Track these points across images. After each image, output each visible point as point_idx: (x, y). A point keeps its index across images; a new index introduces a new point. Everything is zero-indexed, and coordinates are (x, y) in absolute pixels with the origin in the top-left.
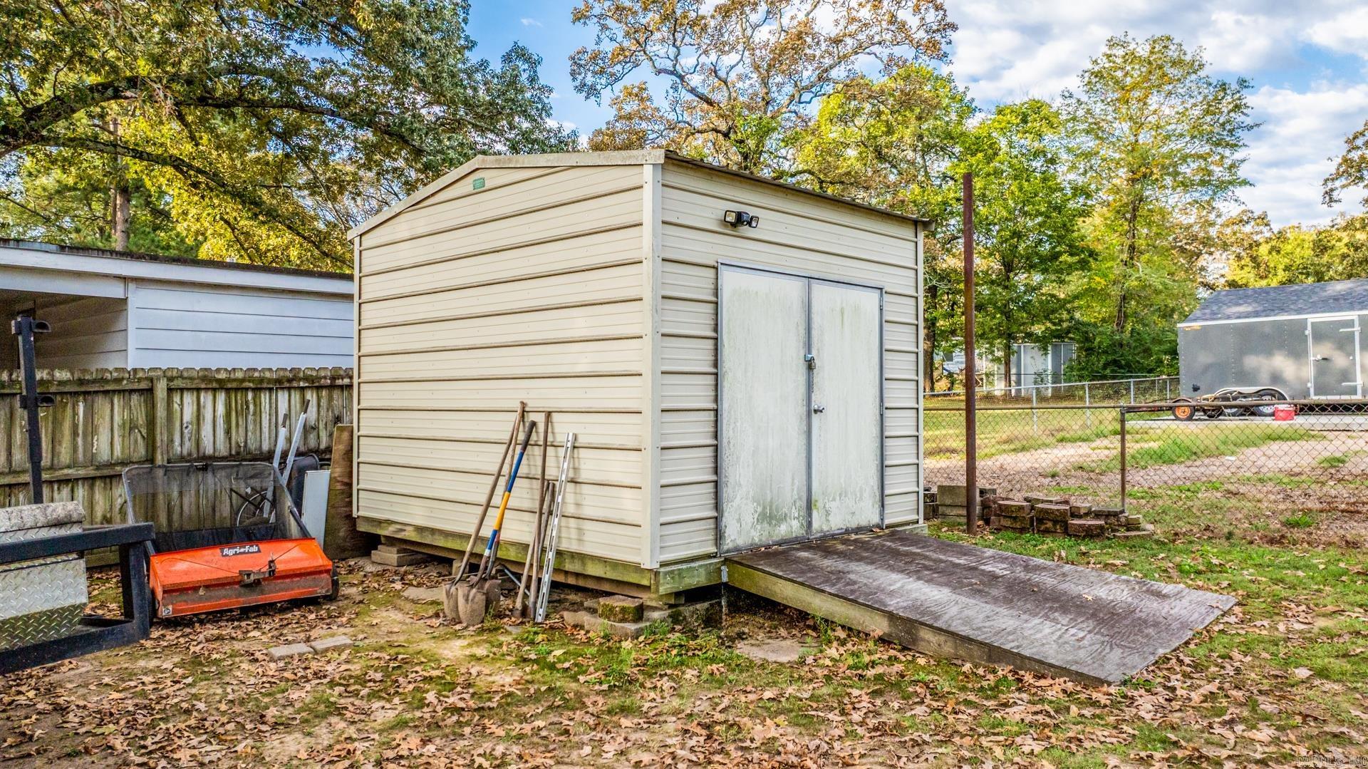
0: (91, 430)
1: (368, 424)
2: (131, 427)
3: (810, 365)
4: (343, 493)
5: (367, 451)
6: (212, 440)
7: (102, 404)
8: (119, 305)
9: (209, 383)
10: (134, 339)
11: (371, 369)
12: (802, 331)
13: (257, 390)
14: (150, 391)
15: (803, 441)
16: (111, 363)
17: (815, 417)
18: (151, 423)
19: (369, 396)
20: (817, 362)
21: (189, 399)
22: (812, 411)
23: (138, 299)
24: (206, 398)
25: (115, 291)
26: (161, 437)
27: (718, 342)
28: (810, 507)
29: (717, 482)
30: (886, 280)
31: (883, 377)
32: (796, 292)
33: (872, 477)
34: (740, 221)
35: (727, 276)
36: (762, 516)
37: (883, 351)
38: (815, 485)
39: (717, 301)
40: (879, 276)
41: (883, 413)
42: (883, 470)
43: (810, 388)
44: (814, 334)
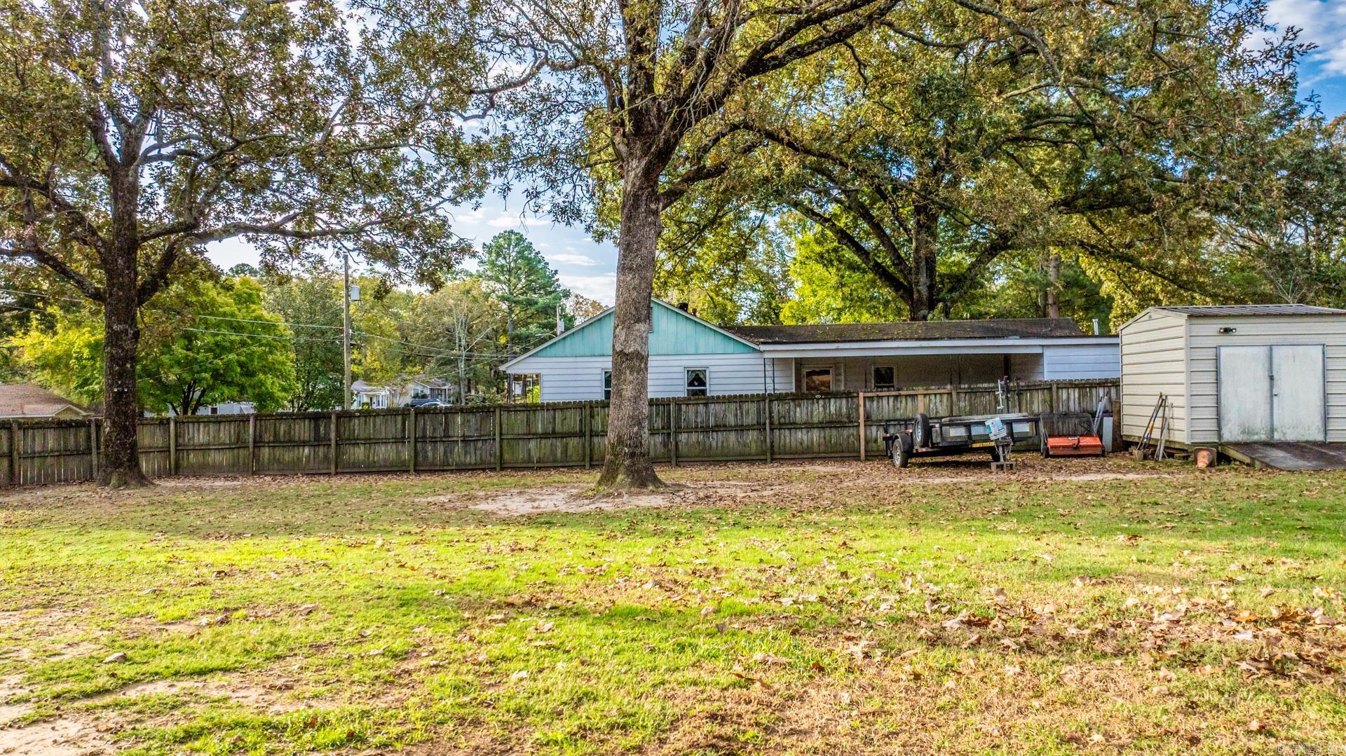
0: (1032, 402)
1: (1126, 400)
2: (1044, 401)
3: (1272, 378)
4: (1117, 427)
5: (1126, 410)
6: (1074, 406)
7: (1035, 394)
8: (1041, 355)
9: (1072, 385)
10: (1046, 368)
11: (1126, 380)
12: (1267, 365)
13: (1091, 388)
14: (1050, 389)
15: (1268, 407)
16: (1037, 378)
17: (1275, 399)
18: (1051, 400)
19: (1125, 390)
20: (1276, 377)
21: (1064, 391)
22: (1272, 396)
23: (1048, 354)
24: (1071, 391)
25: (1039, 351)
26: (1055, 405)
27: (1217, 372)
28: (1272, 430)
29: (1219, 420)
30: (1328, 340)
31: (1325, 381)
32: (1263, 351)
33: (1317, 421)
34: (1227, 331)
35: (1222, 349)
36: (1243, 432)
37: (1325, 370)
38: (1276, 423)
39: (1217, 359)
40: (1323, 340)
41: (1325, 396)
42: (1326, 419)
43: (1272, 387)
44: (1275, 367)
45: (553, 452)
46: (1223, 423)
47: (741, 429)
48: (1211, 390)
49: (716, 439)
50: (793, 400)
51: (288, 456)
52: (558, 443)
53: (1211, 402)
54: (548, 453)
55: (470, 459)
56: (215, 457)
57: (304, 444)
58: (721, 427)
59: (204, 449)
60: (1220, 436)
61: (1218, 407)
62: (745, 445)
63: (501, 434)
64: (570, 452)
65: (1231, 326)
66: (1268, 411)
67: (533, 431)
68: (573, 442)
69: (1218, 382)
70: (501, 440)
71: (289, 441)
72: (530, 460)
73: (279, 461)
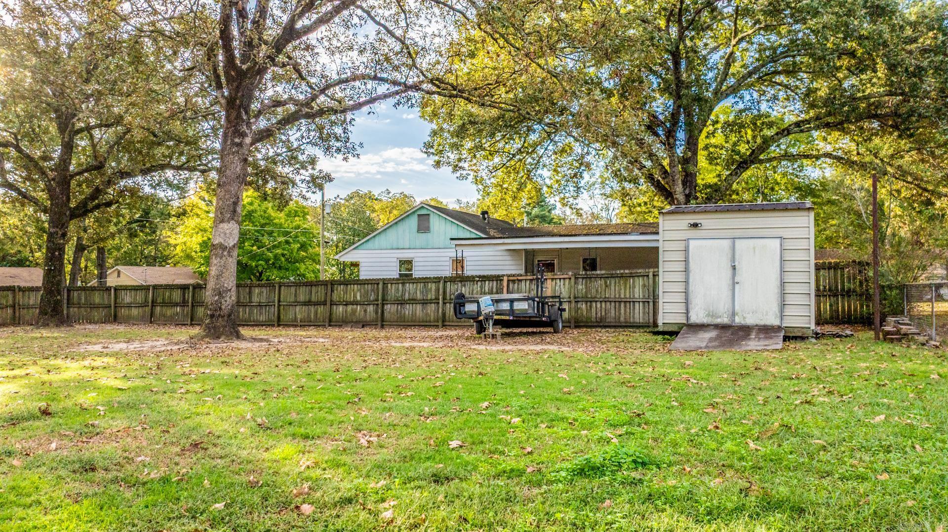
3: (734, 268)
12: (730, 256)
15: (730, 293)
17: (737, 286)
20: (737, 267)
22: (734, 283)
27: (686, 261)
28: (734, 314)
29: (687, 303)
30: (786, 234)
31: (782, 271)
32: (726, 243)
33: (775, 308)
34: (695, 225)
35: (691, 242)
36: (708, 315)
37: (782, 261)
38: (737, 308)
39: (686, 250)
40: (781, 233)
41: (783, 284)
42: (783, 306)
43: (734, 275)
44: (737, 257)
45: (309, 315)
46: (690, 306)
47: (425, 302)
48: (681, 277)
49: (408, 310)
50: (461, 281)
51: (169, 312)
52: (312, 309)
53: (680, 287)
54: (306, 316)
55: (262, 318)
56: (135, 312)
57: (176, 305)
58: (413, 301)
59: (129, 306)
60: (688, 318)
61: (686, 293)
62: (427, 314)
63: (279, 301)
64: (319, 316)
65: (698, 221)
66: (730, 297)
67: (298, 300)
68: (321, 309)
69: (687, 270)
70: (279, 306)
71: (170, 303)
72: (295, 320)
73: (164, 316)
